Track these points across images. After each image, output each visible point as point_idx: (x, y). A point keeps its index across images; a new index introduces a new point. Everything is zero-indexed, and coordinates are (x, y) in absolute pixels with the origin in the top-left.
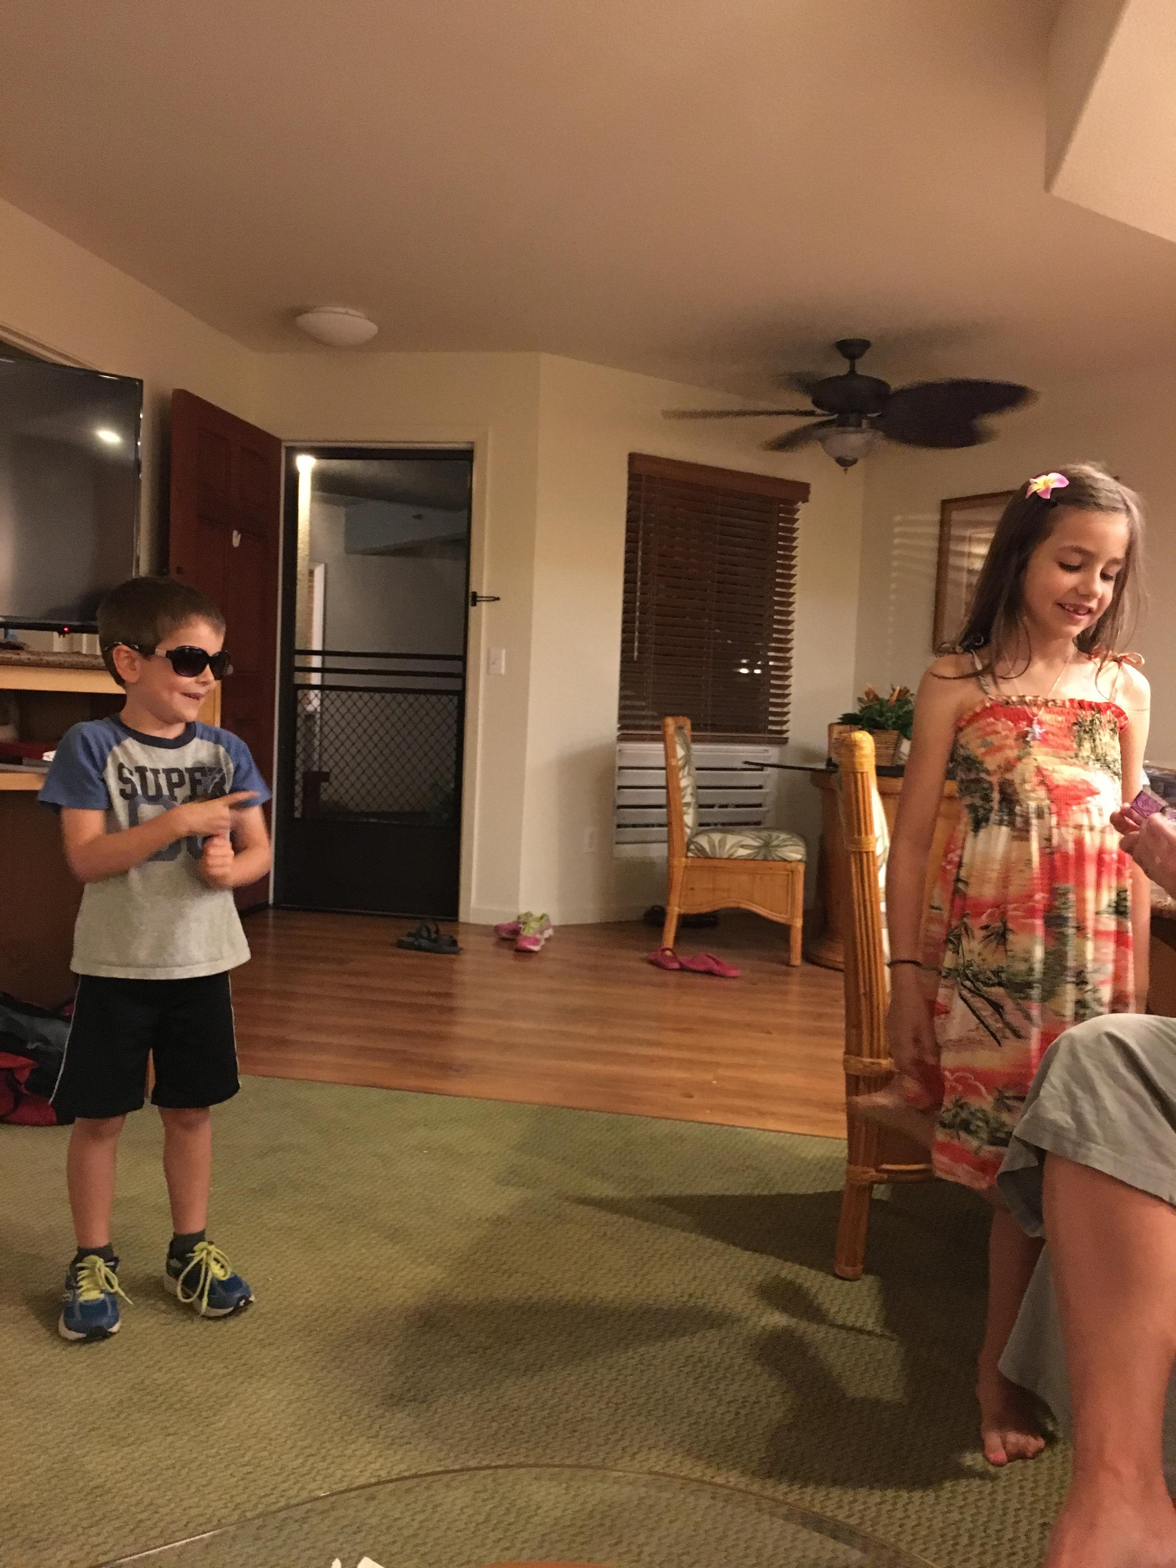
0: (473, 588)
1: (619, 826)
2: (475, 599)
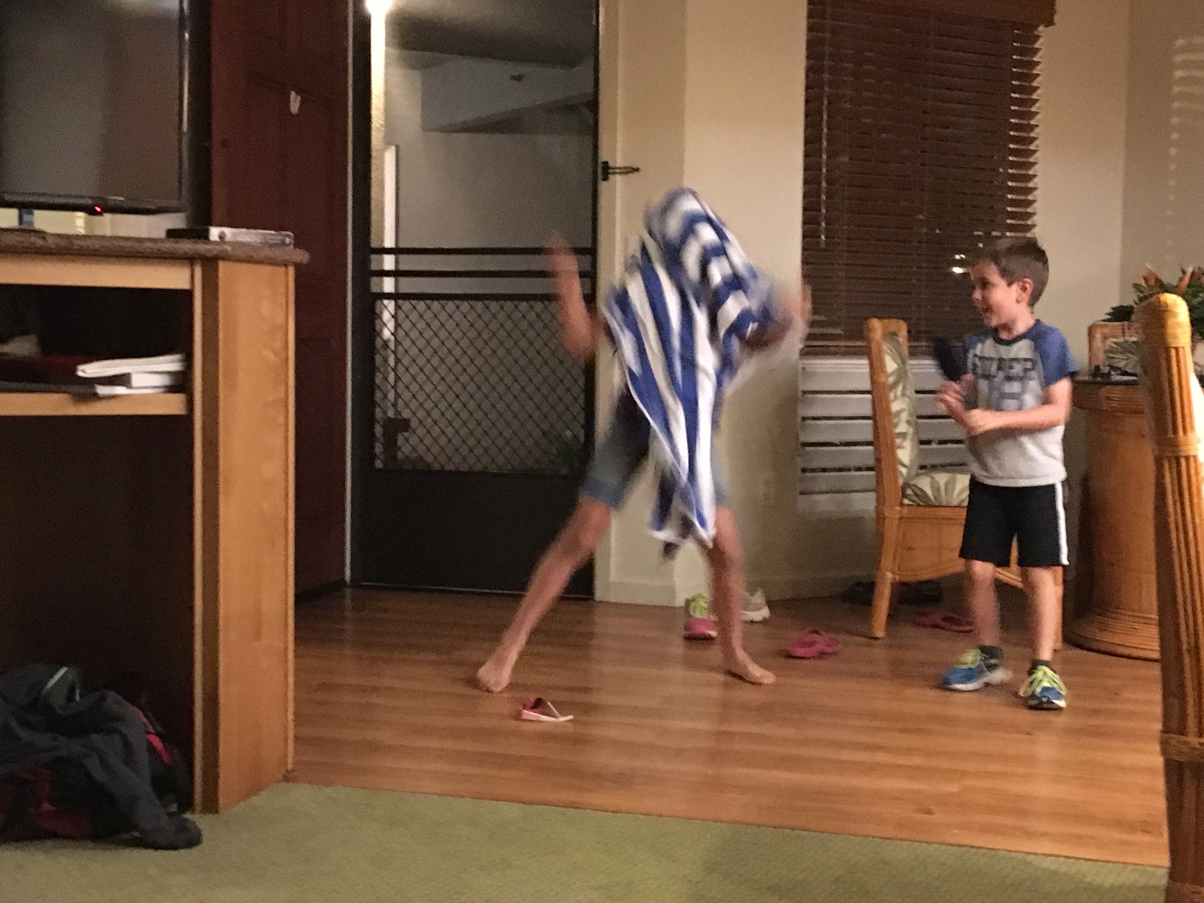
0: (604, 155)
1: (804, 470)
2: (607, 171)
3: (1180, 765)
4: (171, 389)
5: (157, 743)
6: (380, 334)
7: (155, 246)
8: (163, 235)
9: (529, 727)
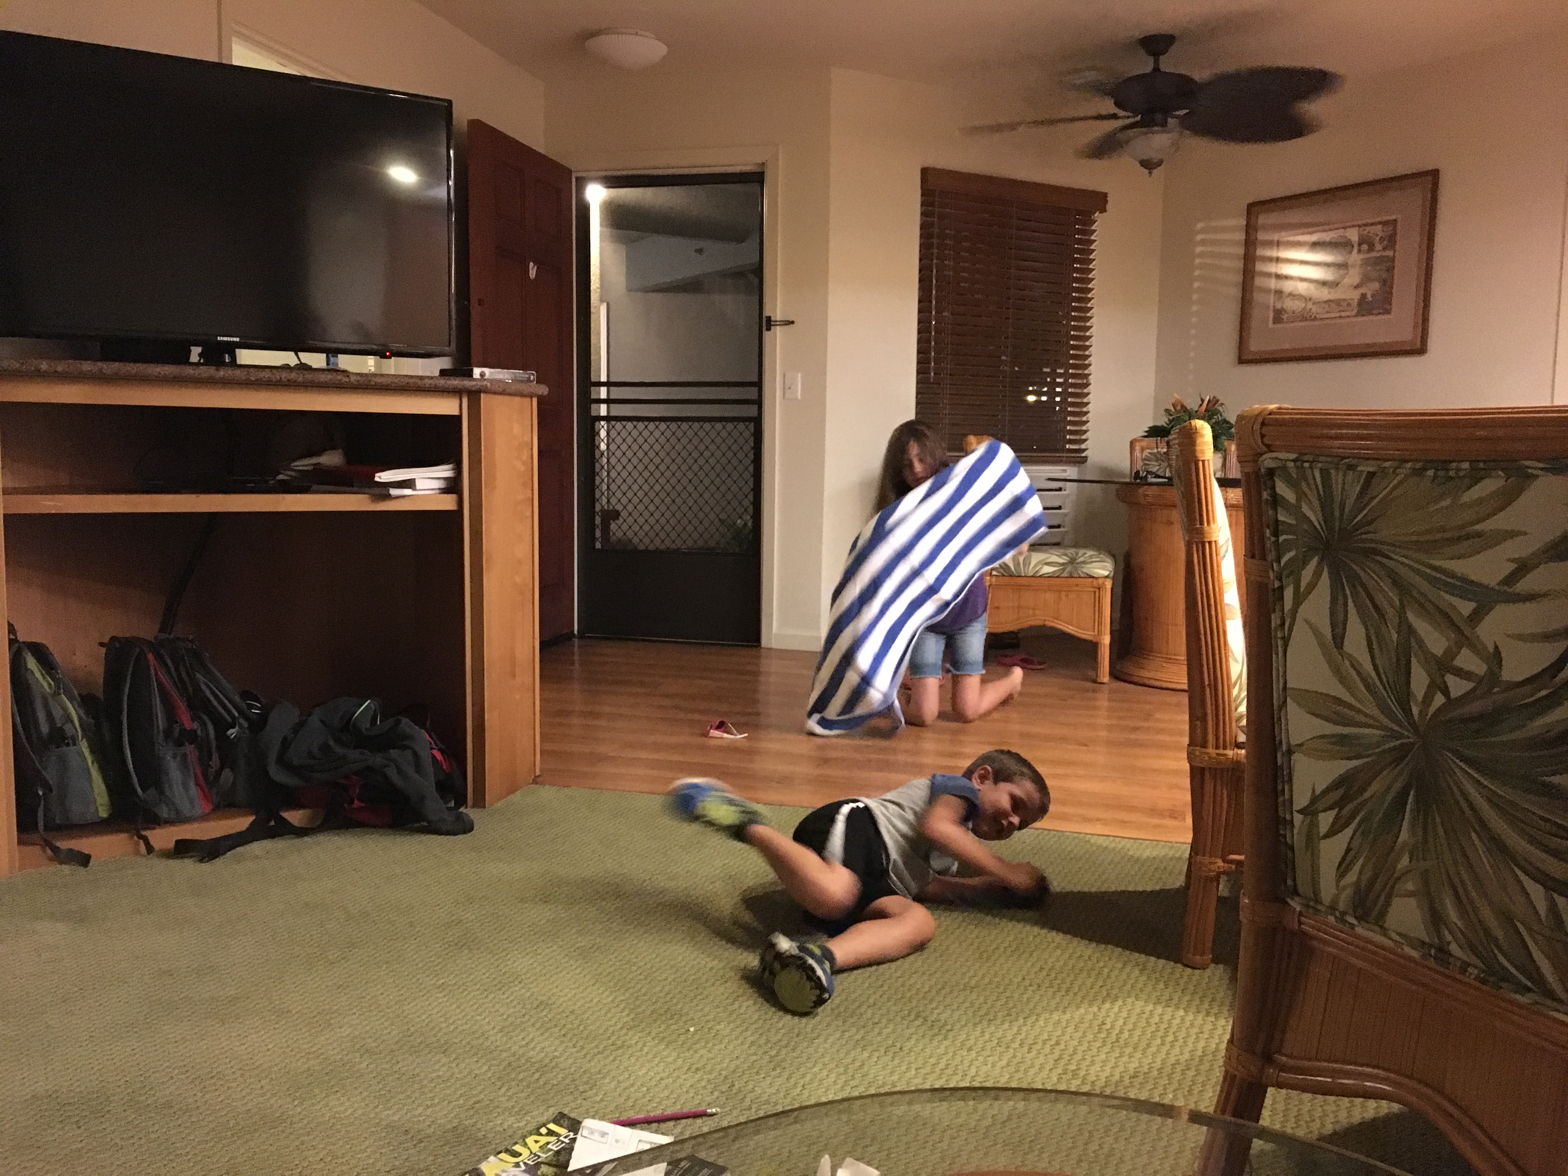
0: (767, 312)
2: (769, 323)
3: (1203, 769)
4: (445, 491)
5: (439, 756)
6: (598, 447)
7: (433, 382)
8: (437, 374)
9: (712, 742)
